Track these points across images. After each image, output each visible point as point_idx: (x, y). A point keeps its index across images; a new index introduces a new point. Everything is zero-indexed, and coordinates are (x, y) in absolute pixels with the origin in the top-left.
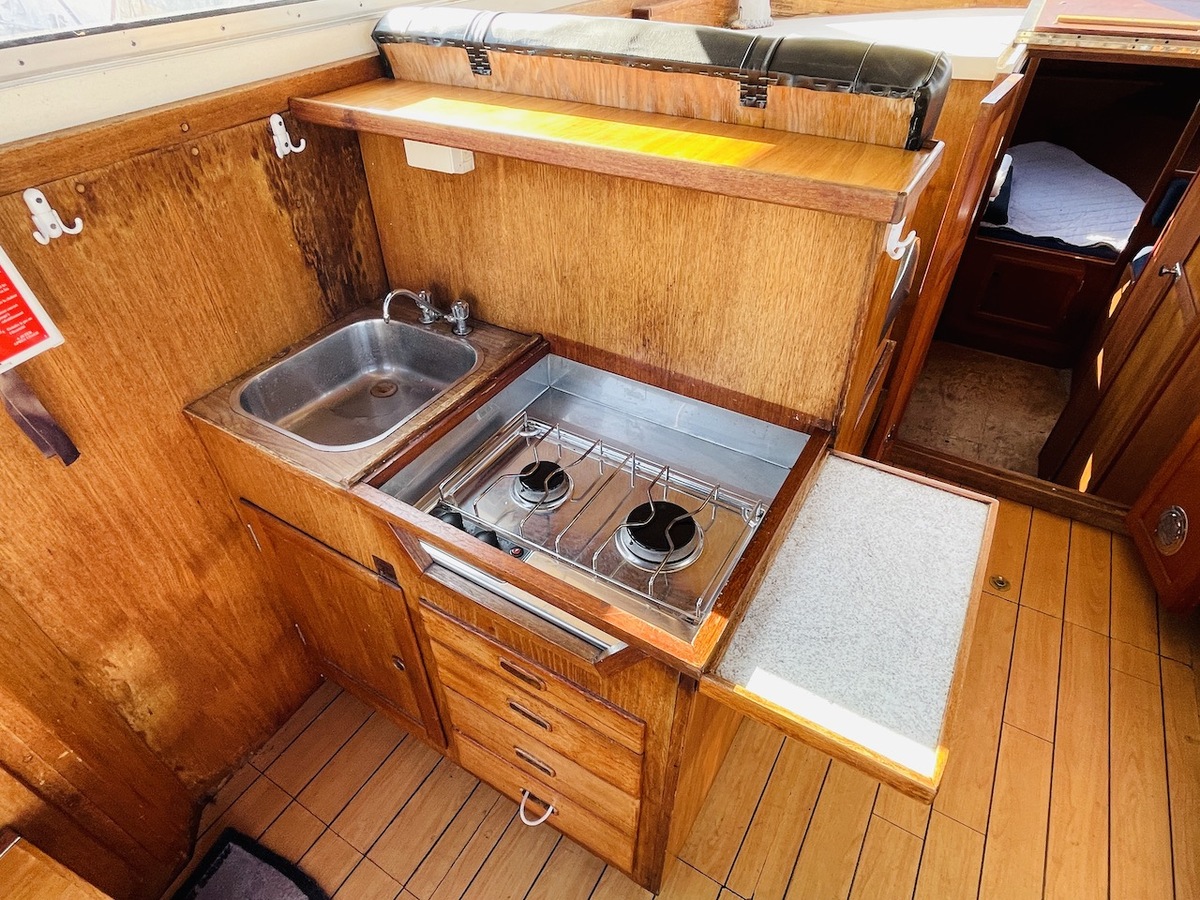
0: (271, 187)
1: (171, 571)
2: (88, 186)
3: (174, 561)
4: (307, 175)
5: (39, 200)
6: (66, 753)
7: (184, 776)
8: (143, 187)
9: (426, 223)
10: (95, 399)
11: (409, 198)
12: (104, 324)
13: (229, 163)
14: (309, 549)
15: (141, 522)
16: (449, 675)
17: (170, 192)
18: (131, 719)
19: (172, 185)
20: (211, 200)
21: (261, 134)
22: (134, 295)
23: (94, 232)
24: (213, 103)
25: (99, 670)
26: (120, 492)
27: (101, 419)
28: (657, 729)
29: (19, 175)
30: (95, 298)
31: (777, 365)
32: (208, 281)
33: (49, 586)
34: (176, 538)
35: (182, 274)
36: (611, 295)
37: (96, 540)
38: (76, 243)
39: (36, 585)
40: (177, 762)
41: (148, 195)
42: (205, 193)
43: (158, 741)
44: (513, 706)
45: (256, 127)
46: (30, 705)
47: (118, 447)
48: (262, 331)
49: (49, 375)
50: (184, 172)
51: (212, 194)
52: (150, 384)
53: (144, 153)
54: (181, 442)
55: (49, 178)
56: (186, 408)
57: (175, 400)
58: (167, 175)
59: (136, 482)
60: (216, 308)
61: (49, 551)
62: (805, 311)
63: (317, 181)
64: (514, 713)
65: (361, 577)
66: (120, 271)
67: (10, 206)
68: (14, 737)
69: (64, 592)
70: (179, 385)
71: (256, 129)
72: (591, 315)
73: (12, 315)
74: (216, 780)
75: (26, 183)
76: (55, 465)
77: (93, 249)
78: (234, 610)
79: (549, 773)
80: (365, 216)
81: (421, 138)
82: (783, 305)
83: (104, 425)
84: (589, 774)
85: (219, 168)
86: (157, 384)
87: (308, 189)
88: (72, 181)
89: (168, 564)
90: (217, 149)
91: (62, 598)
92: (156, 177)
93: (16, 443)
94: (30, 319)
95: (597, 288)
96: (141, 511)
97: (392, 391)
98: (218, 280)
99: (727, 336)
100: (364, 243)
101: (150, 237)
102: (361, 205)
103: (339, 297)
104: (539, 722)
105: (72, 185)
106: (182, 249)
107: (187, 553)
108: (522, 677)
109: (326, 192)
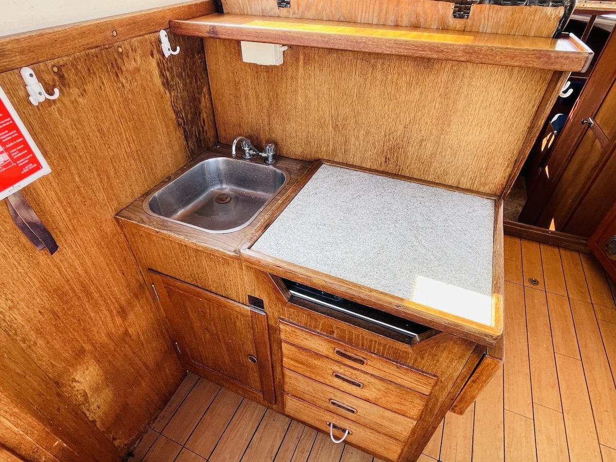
0: (160, 77)
1: (109, 318)
2: (59, 68)
3: (111, 312)
4: (178, 70)
5: (31, 75)
6: (57, 442)
7: (116, 443)
8: (91, 71)
9: (247, 98)
10: (66, 211)
11: (237, 84)
12: (70, 161)
13: (138, 59)
14: (199, 295)
15: (92, 289)
16: (292, 362)
17: (107, 75)
18: (88, 414)
19: (107, 70)
20: (129, 82)
21: (155, 42)
22: (87, 142)
23: (64, 99)
24: (130, 19)
25: (70, 386)
26: (80, 270)
27: (69, 224)
28: (445, 379)
29: (18, 57)
30: (65, 143)
31: (470, 166)
32: (127, 133)
33: (39, 335)
34: (111, 297)
35: (113, 129)
36: (367, 133)
37: (67, 302)
38: (53, 106)
39: (33, 335)
40: (114, 435)
41: (94, 77)
42: (126, 77)
43: (103, 424)
44: (337, 376)
45: (152, 37)
46: (35, 414)
47: (79, 241)
48: (156, 165)
49: (38, 195)
50: (114, 63)
51: (129, 78)
52: (96, 199)
53: (92, 48)
54: (113, 236)
55: (35, 61)
56: (117, 215)
57: (110, 210)
58: (105, 64)
59: (89, 264)
60: (132, 151)
61: (40, 312)
62: (491, 134)
63: (183, 74)
64: (336, 380)
65: (237, 309)
66: (79, 126)
67: (12, 79)
68: (28, 437)
69: (48, 337)
70: (112, 200)
71: (153, 38)
72: (352, 146)
73: (20, 152)
74: (134, 442)
75: (22, 63)
76: (43, 255)
77: (63, 110)
78: (142, 338)
79: (353, 412)
80: (207, 97)
81: (264, 40)
82: (478, 131)
83: (71, 227)
84: (383, 410)
85: (133, 62)
86: (101, 199)
87: (179, 78)
88: (50, 63)
89: (107, 313)
90: (132, 50)
91: (48, 342)
92: (99, 65)
93: (19, 241)
94: (31, 155)
95: (358, 131)
96: (92, 282)
97: (228, 200)
98: (133, 134)
99: (440, 153)
100: (206, 113)
101: (96, 104)
102: (205, 90)
103: (194, 145)
104: (353, 383)
105: (50, 66)
106: (113, 112)
107: (117, 306)
108: (349, 358)
109: (188, 81)
